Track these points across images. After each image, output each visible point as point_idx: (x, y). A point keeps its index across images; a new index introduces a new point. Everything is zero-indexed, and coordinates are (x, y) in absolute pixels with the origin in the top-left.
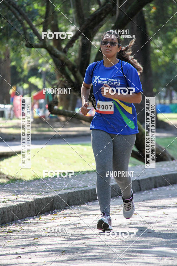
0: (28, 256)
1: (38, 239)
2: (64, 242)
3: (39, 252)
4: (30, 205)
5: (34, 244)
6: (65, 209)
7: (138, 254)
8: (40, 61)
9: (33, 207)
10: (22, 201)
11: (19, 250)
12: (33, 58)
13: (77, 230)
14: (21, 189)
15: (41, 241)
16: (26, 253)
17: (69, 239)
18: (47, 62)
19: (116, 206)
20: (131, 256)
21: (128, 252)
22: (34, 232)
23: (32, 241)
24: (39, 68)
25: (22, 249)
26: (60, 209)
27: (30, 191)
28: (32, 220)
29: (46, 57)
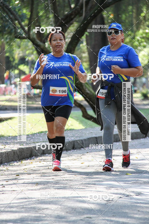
0: (10, 186)
1: (19, 176)
2: (38, 178)
3: (19, 184)
4: (14, 153)
5: (16, 179)
6: (41, 156)
7: (92, 186)
8: (27, 52)
9: (17, 154)
10: (8, 149)
11: (4, 183)
12: (22, 51)
13: (49, 170)
14: (8, 141)
15: (21, 177)
16: (9, 184)
17: (42, 176)
18: (32, 53)
19: (79, 155)
20: (87, 187)
21: (85, 184)
22: (16, 171)
23: (14, 177)
24: (26, 57)
25: (6, 182)
26: (37, 156)
27: (15, 143)
28: (16, 163)
29: (32, 49)
